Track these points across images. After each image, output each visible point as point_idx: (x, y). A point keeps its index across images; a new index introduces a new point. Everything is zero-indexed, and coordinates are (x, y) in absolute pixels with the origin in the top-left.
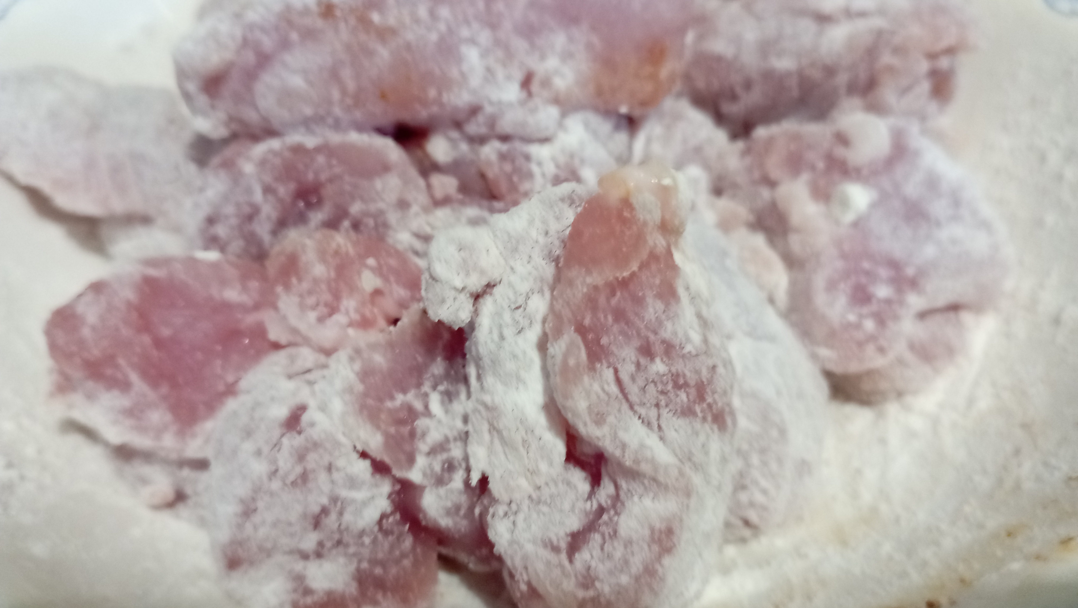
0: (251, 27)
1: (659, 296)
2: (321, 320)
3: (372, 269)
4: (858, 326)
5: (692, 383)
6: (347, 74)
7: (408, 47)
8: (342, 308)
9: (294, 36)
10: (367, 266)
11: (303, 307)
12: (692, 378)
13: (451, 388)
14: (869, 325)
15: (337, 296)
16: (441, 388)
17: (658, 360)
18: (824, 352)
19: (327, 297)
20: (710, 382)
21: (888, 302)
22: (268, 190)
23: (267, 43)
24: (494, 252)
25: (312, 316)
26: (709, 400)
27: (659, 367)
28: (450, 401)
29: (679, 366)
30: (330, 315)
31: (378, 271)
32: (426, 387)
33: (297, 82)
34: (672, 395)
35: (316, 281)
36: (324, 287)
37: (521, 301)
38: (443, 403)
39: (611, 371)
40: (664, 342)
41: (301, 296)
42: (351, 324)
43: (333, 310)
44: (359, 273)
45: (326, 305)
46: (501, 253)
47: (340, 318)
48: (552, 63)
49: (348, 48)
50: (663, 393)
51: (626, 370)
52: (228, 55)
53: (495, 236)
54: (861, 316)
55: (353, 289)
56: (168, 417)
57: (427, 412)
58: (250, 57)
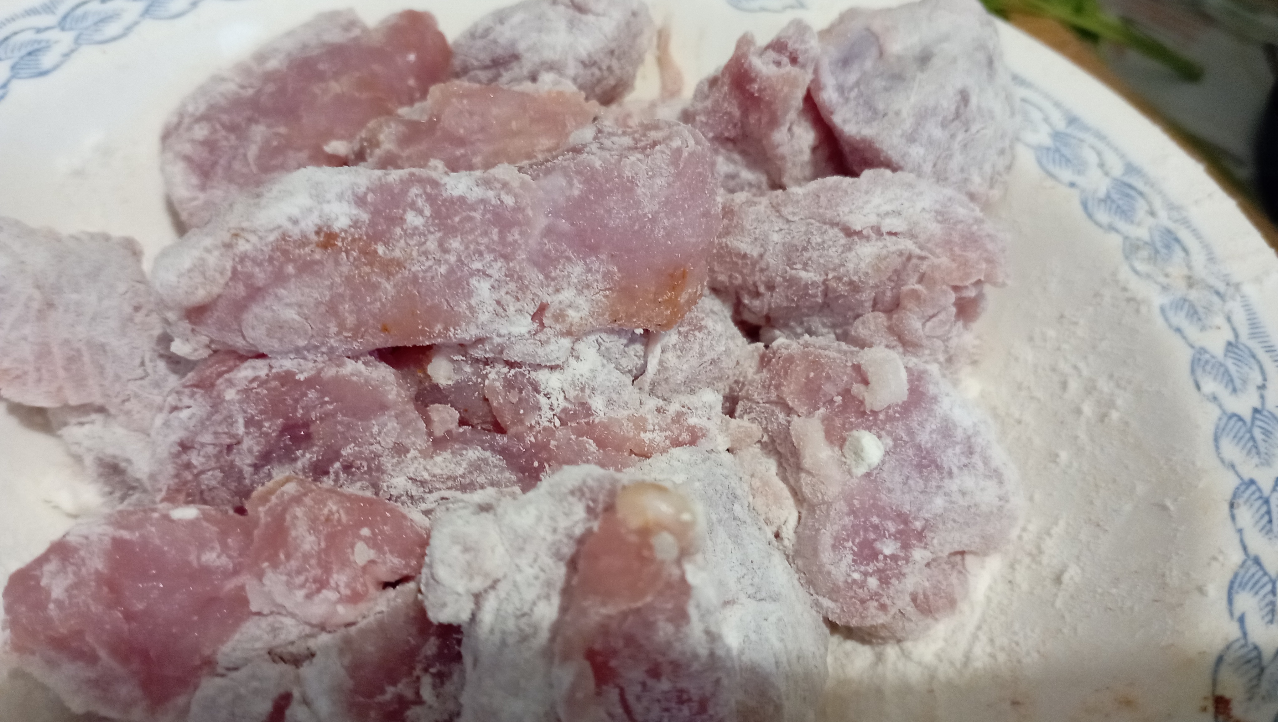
0: (243, 258)
1: (670, 620)
2: (309, 596)
3: (365, 540)
4: (862, 585)
5: (696, 698)
6: (346, 307)
7: (415, 280)
8: (332, 583)
9: (290, 269)
10: (360, 538)
11: (290, 585)
12: (695, 693)
13: (444, 669)
14: (873, 582)
15: (327, 570)
16: (433, 670)
17: (664, 679)
18: (826, 603)
19: (317, 572)
20: (713, 695)
21: (894, 558)
22: (249, 422)
23: (260, 276)
24: (500, 550)
25: (300, 594)
26: (711, 712)
27: (665, 685)
28: (442, 683)
29: (683, 684)
30: (319, 591)
31: (372, 543)
32: (417, 672)
33: (291, 314)
34: (675, 712)
35: (306, 557)
36: (313, 562)
37: (526, 609)
38: (434, 686)
39: (617, 691)
40: (672, 663)
41: (289, 574)
42: (341, 600)
43: (322, 584)
44: (352, 547)
45: (315, 581)
46: (507, 550)
47: (329, 595)
48: (567, 295)
49: (348, 280)
50: (667, 710)
51: (632, 692)
52: (216, 290)
53: (501, 532)
54: (866, 574)
55: (345, 563)
56: (138, 693)
57: (419, 701)
58: (241, 290)
